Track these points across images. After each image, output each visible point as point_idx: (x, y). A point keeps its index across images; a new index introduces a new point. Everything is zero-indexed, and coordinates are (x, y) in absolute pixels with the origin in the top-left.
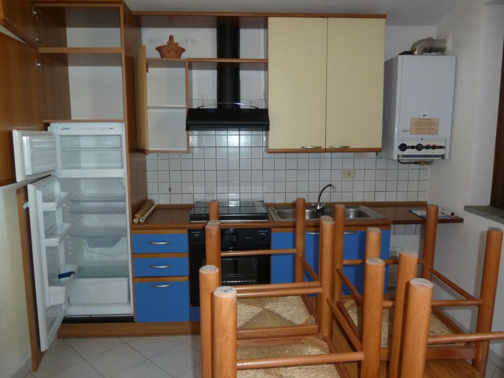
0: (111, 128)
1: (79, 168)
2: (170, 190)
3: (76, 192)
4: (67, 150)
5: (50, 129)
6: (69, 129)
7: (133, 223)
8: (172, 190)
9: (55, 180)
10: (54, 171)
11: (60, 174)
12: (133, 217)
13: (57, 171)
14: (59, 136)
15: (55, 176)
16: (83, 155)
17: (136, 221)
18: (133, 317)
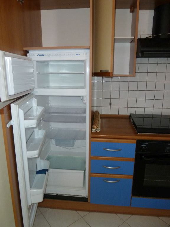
0: (77, 55)
1: (48, 87)
2: (110, 104)
3: (46, 105)
4: (41, 73)
5: (29, 55)
6: (43, 55)
7: (92, 132)
8: (112, 104)
9: (33, 97)
10: (32, 90)
11: (37, 92)
12: (92, 128)
13: (35, 90)
14: (35, 62)
15: (33, 94)
16: (51, 78)
17: (94, 131)
18: (87, 198)
